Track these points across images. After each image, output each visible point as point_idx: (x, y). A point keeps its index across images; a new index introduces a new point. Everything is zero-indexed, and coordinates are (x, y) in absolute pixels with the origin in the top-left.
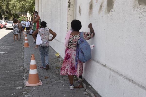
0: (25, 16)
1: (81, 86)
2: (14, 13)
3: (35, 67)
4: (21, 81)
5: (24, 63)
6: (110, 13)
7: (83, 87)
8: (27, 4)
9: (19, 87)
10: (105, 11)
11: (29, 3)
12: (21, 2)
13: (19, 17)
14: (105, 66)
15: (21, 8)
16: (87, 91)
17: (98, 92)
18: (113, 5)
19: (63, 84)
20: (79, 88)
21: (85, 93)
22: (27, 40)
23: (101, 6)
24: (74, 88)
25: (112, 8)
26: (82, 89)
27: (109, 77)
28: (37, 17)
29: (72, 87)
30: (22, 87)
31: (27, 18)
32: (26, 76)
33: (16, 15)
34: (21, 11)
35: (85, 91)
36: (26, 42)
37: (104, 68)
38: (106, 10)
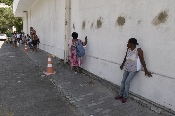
0: (11, 30)
1: (81, 72)
2: (2, 28)
4: (41, 73)
5: (33, 62)
6: (100, 29)
7: (82, 72)
8: (14, 20)
9: (43, 76)
10: (96, 28)
11: (16, 20)
12: (9, 19)
13: (7, 31)
14: (97, 58)
15: (9, 24)
16: (86, 73)
17: (93, 73)
18: (101, 25)
19: (69, 72)
20: (80, 73)
21: (85, 75)
22: (26, 47)
23: (92, 25)
24: (77, 73)
25: (101, 26)
26: (82, 73)
27: (101, 64)
28: (33, 31)
29: (76, 72)
30: (45, 76)
31: (13, 31)
32: (42, 69)
33: (4, 29)
34: (9, 26)
35: (84, 74)
36: (26, 48)
37: (97, 59)
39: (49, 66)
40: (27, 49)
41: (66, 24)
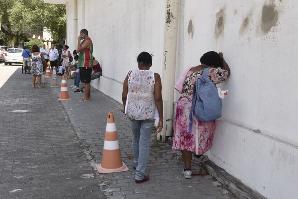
0: (39, 38)
1: (203, 172)
2: (18, 32)
3: (115, 136)
4: (87, 164)
5: (74, 130)
6: (270, 34)
7: (207, 173)
8: (46, 13)
9: (89, 176)
10: (257, 32)
11: (50, 11)
12: (34, 9)
13: (28, 41)
14: (258, 132)
15: (34, 21)
16: (220, 179)
19: (167, 169)
20: (200, 174)
21: (215, 183)
22: (65, 85)
23: (246, 22)
24: (192, 175)
25: (274, 25)
26: (207, 177)
27: (272, 153)
29: (188, 173)
30: (93, 175)
31: (44, 41)
32: (90, 154)
33: (22, 35)
34: (34, 28)
35: (214, 179)
36: (63, 89)
37: (258, 135)
38: (260, 28)
39: (110, 145)
40: (66, 92)
41: (168, 21)
